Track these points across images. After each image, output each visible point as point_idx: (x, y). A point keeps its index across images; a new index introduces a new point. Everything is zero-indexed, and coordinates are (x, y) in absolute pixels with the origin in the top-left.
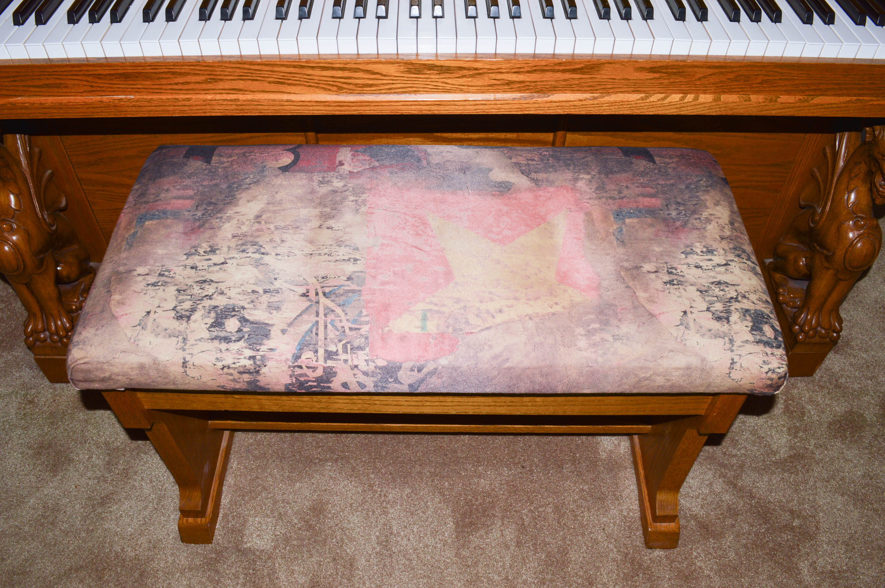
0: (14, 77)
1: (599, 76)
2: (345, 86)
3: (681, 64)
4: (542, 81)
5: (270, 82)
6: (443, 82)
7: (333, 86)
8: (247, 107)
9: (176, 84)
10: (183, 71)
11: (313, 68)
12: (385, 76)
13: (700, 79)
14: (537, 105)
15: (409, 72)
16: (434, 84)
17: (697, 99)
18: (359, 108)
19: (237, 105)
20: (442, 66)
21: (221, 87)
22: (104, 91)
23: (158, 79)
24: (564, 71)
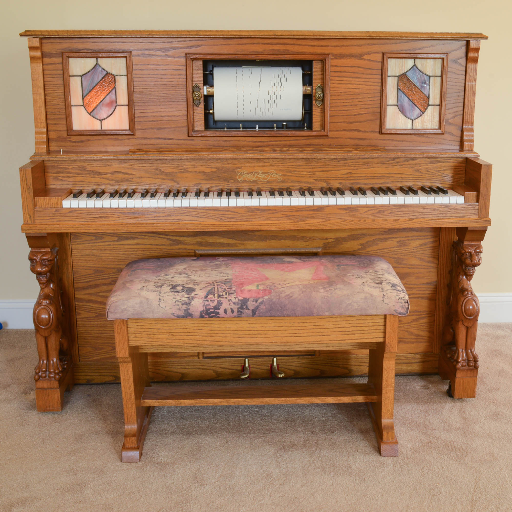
1: (324, 212)
2: (223, 218)
4: (302, 215)
5: (193, 216)
6: (262, 216)
7: (218, 218)
8: (182, 227)
9: (155, 217)
11: (211, 210)
12: (239, 213)
14: (301, 225)
15: (249, 212)
16: (259, 217)
17: (365, 221)
18: (228, 227)
19: (178, 226)
20: (262, 209)
21: (173, 219)
24: (310, 210)
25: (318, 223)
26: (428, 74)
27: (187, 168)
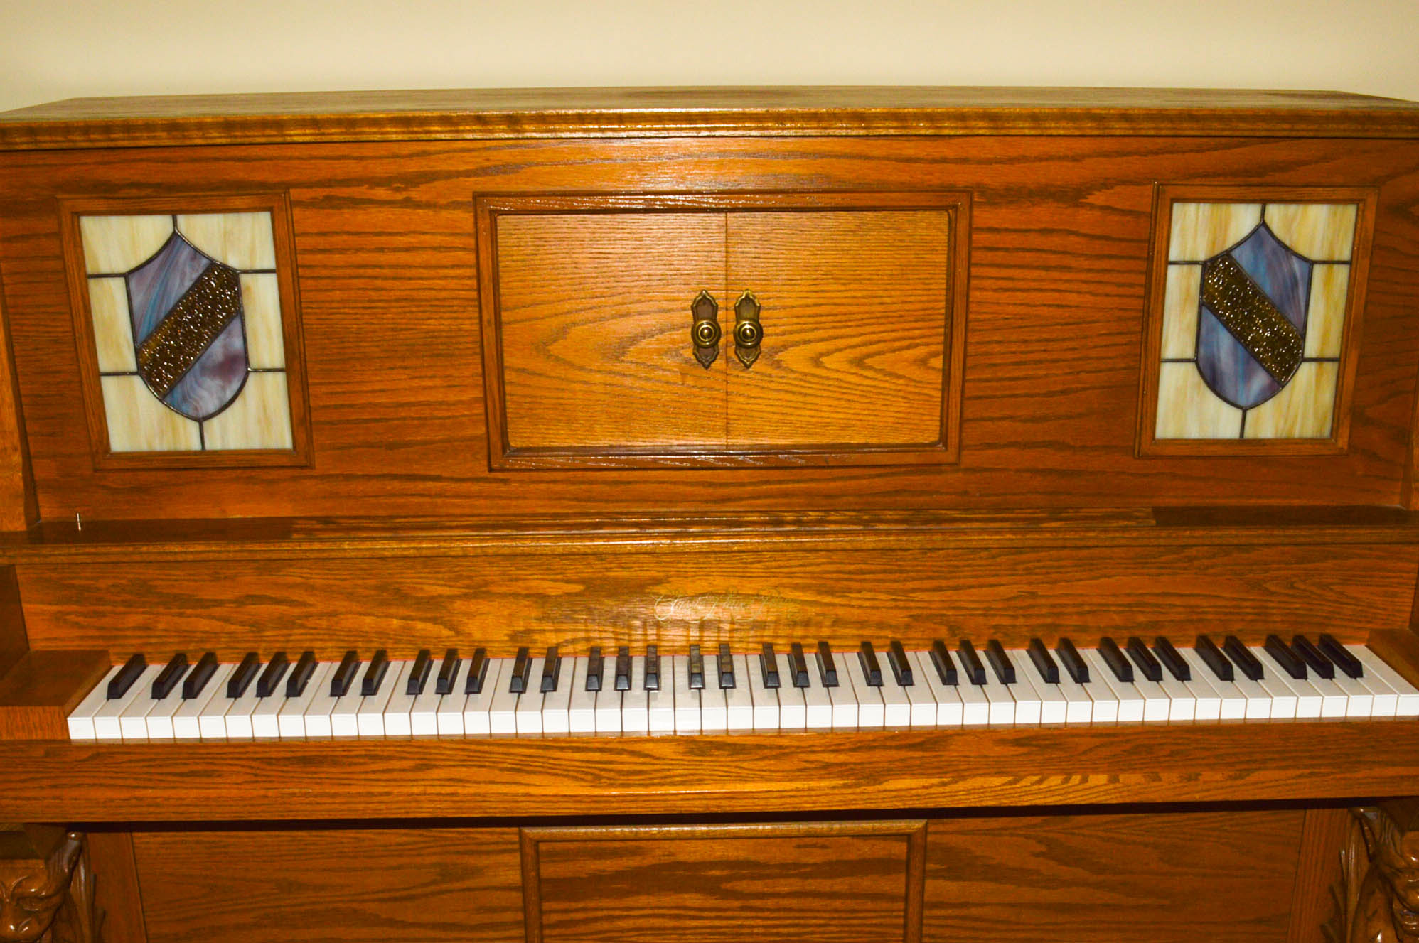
0: (151, 760)
1: (947, 753)
2: (603, 773)
3: (1055, 732)
4: (870, 763)
5: (502, 769)
6: (737, 767)
7: (587, 773)
8: (467, 805)
9: (374, 772)
10: (385, 754)
11: (562, 749)
12: (658, 758)
13: (1084, 753)
14: (866, 796)
15: (691, 752)
16: (726, 769)
17: (1084, 780)
18: (622, 805)
19: (453, 802)
20: (735, 745)
21: (435, 776)
22: (270, 782)
23: (350, 764)
24: (899, 748)
25: (924, 787)
26: (1303, 250)
27: (486, 584)
